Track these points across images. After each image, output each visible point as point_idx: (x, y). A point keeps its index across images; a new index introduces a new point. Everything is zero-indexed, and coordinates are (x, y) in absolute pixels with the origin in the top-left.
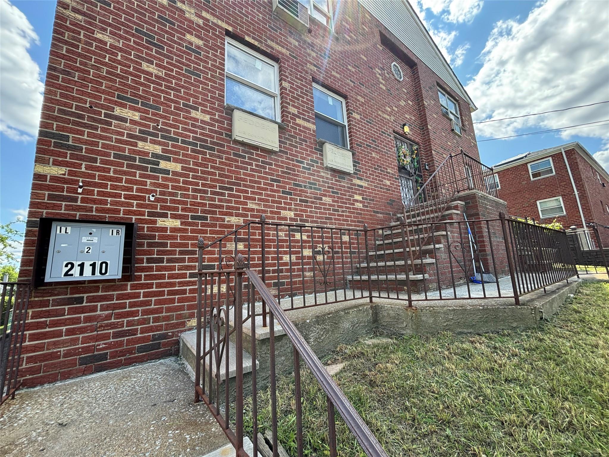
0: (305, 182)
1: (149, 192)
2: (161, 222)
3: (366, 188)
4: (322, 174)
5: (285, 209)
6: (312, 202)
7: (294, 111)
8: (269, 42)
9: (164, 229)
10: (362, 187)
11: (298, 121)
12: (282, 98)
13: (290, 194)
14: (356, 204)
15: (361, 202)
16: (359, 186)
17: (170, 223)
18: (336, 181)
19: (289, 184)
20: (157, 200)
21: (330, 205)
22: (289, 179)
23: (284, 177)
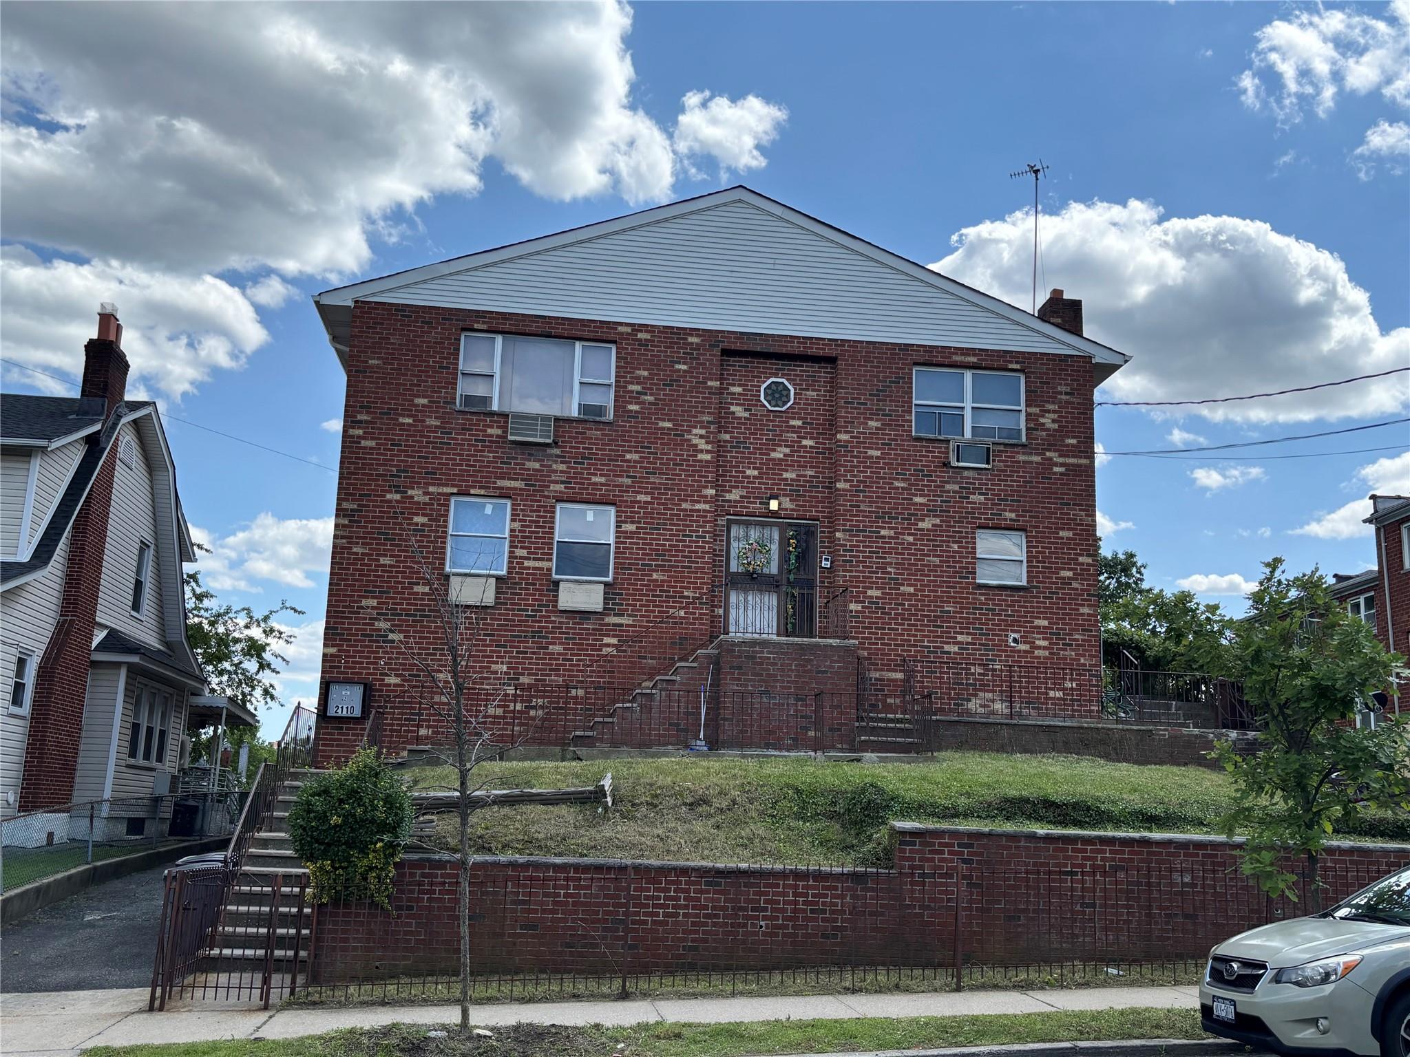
0: (528, 632)
1: (380, 658)
2: (387, 680)
3: (628, 626)
4: (553, 619)
5: (497, 663)
6: (533, 653)
7: (524, 553)
8: (500, 483)
9: (389, 685)
10: (621, 625)
11: (526, 563)
12: (511, 541)
13: (505, 646)
14: (604, 649)
15: (614, 646)
16: (614, 625)
17: (393, 680)
18: (574, 624)
19: (507, 636)
20: (385, 664)
21: (559, 654)
22: (505, 631)
23: (501, 630)
